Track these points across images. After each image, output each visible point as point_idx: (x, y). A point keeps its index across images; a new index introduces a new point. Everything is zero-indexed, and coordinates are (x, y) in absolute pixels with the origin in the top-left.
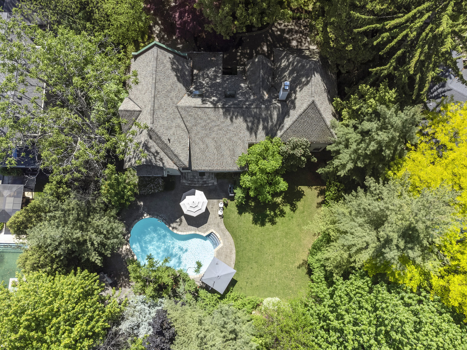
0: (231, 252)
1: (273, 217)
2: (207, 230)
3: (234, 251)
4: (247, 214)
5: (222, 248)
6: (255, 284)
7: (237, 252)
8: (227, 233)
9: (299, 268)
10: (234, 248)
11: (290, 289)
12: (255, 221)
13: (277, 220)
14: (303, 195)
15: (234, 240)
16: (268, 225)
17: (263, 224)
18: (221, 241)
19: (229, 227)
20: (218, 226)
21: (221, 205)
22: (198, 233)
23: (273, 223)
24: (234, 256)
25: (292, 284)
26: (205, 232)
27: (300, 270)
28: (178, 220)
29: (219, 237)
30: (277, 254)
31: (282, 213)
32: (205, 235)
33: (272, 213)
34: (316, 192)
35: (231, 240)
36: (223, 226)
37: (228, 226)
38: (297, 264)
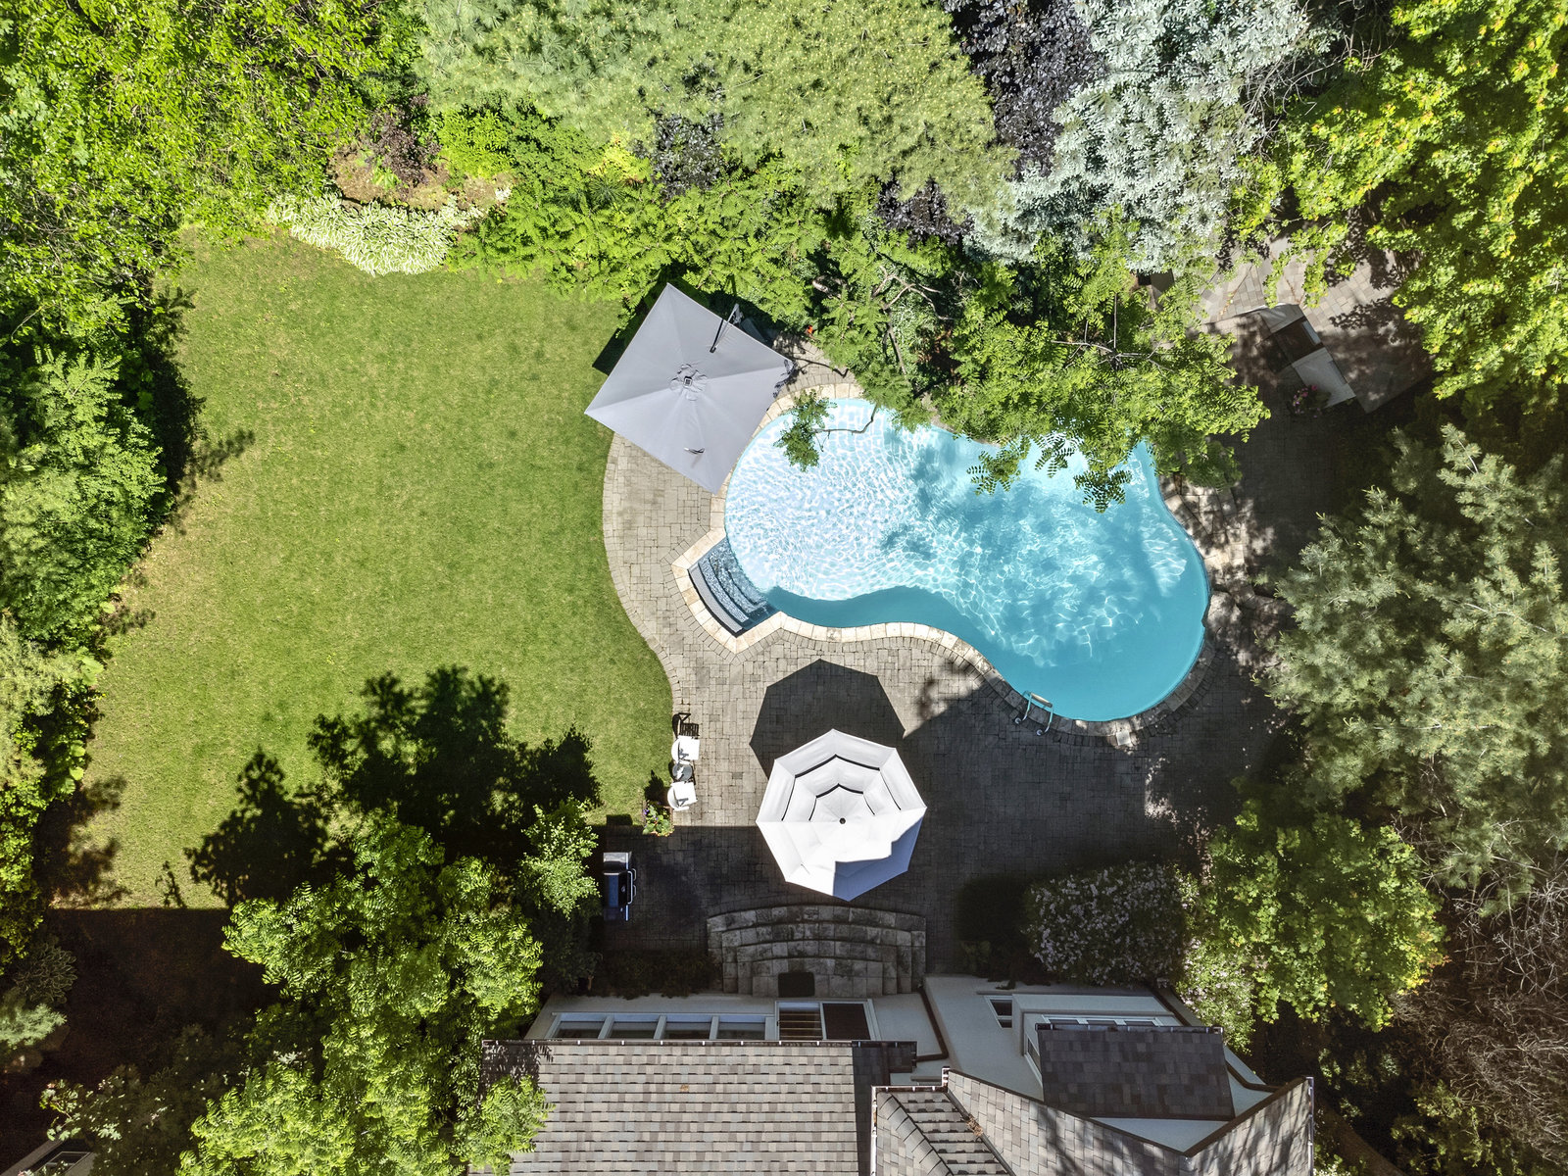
0: (629, 525)
1: (385, 722)
2: (767, 644)
3: (611, 527)
4: (535, 742)
5: (681, 545)
6: (497, 344)
7: (593, 521)
8: (649, 629)
9: (244, 438)
10: (611, 543)
11: (296, 320)
12: (489, 700)
13: (357, 707)
14: (198, 857)
15: (612, 592)
16: (414, 679)
17: (445, 683)
18: (684, 583)
19: (637, 665)
20: (700, 669)
21: (681, 792)
22: (820, 632)
23: (385, 691)
24: (613, 500)
25: (281, 344)
26: (780, 636)
27: (237, 422)
28: (939, 708)
29: (697, 607)
30: (364, 513)
31: (329, 741)
32: (779, 620)
33: (386, 745)
34: (119, 873)
35: (624, 585)
36: (677, 669)
37: (647, 666)
38: (253, 453)
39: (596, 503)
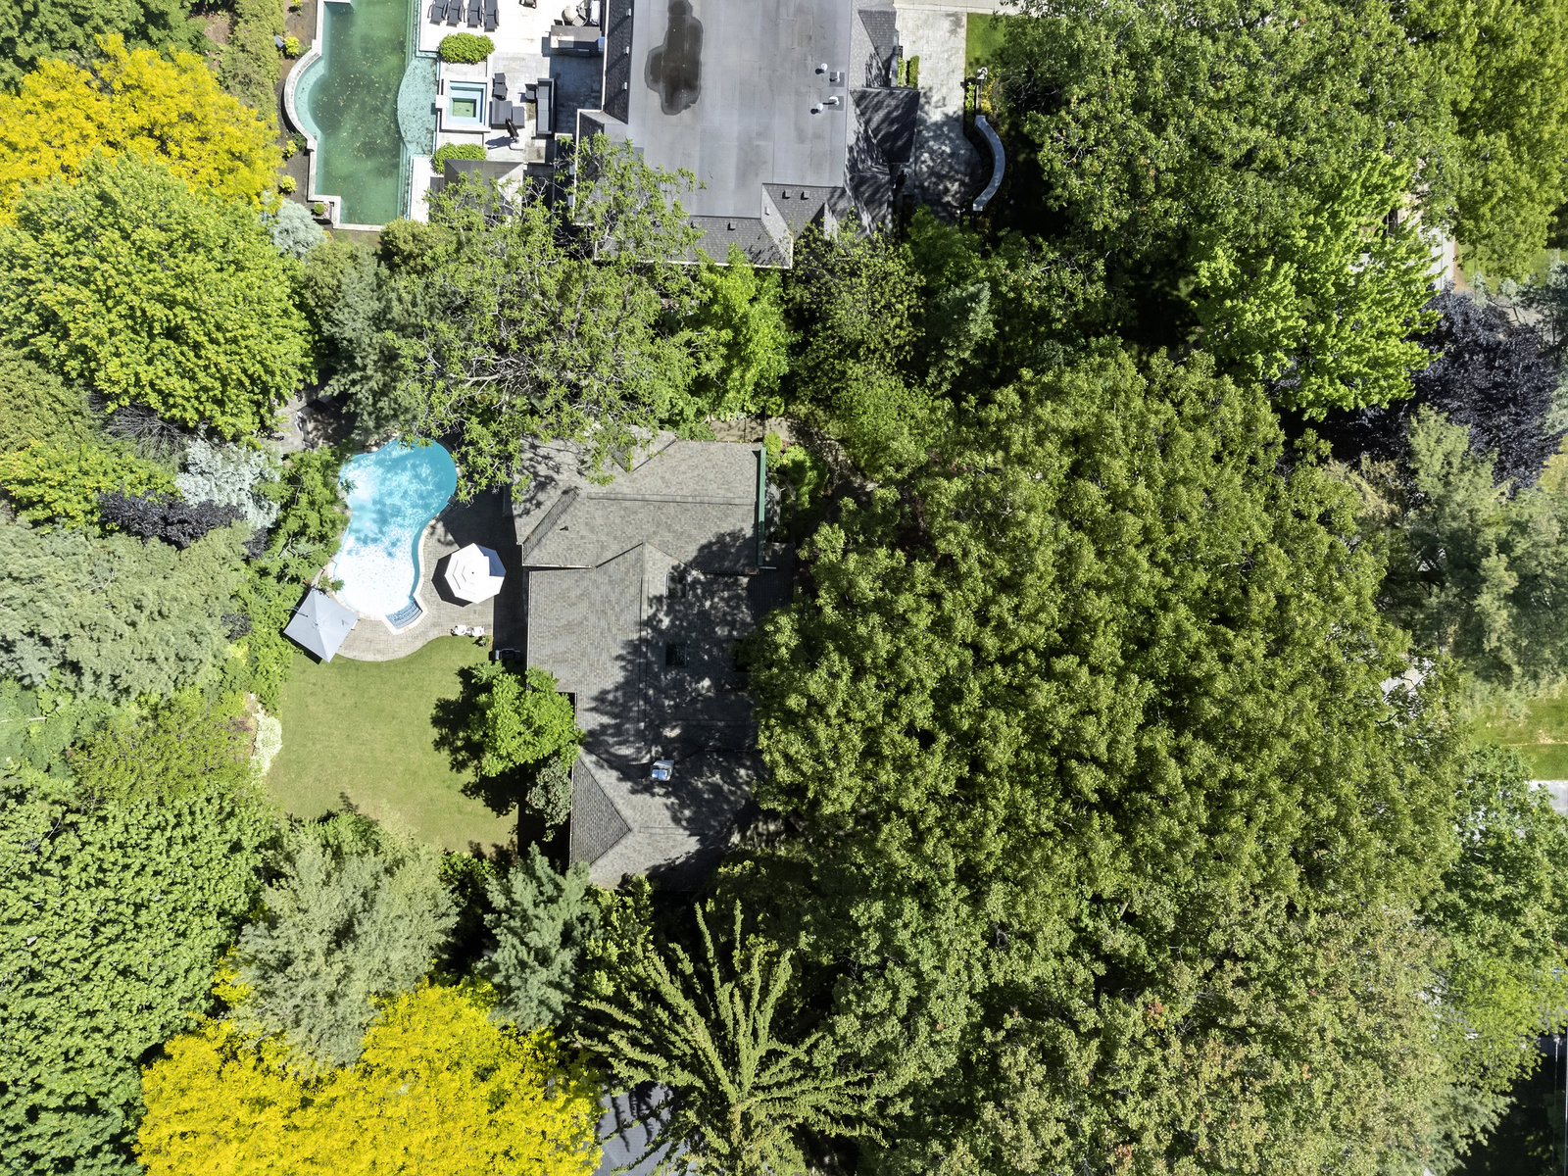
0: (379, 651)
1: (451, 744)
2: (425, 600)
3: (380, 658)
4: (460, 688)
5: (387, 632)
6: (310, 700)
7: (377, 665)
8: (419, 644)
9: (342, 796)
10: (386, 658)
11: (299, 775)
12: (444, 705)
13: (445, 753)
14: (499, 813)
15: (404, 658)
16: (435, 733)
17: (436, 722)
18: (401, 631)
19: (432, 649)
20: (434, 625)
21: (478, 632)
22: (421, 580)
23: (438, 744)
24: (369, 657)
25: (308, 780)
26: (423, 595)
27: (336, 798)
28: (450, 537)
29: (412, 626)
30: (372, 750)
31: (459, 766)
32: (416, 595)
33: (459, 743)
34: (504, 843)
35: (402, 653)
36: (434, 634)
37: (433, 645)
38: (349, 793)
39: (372, 664)
